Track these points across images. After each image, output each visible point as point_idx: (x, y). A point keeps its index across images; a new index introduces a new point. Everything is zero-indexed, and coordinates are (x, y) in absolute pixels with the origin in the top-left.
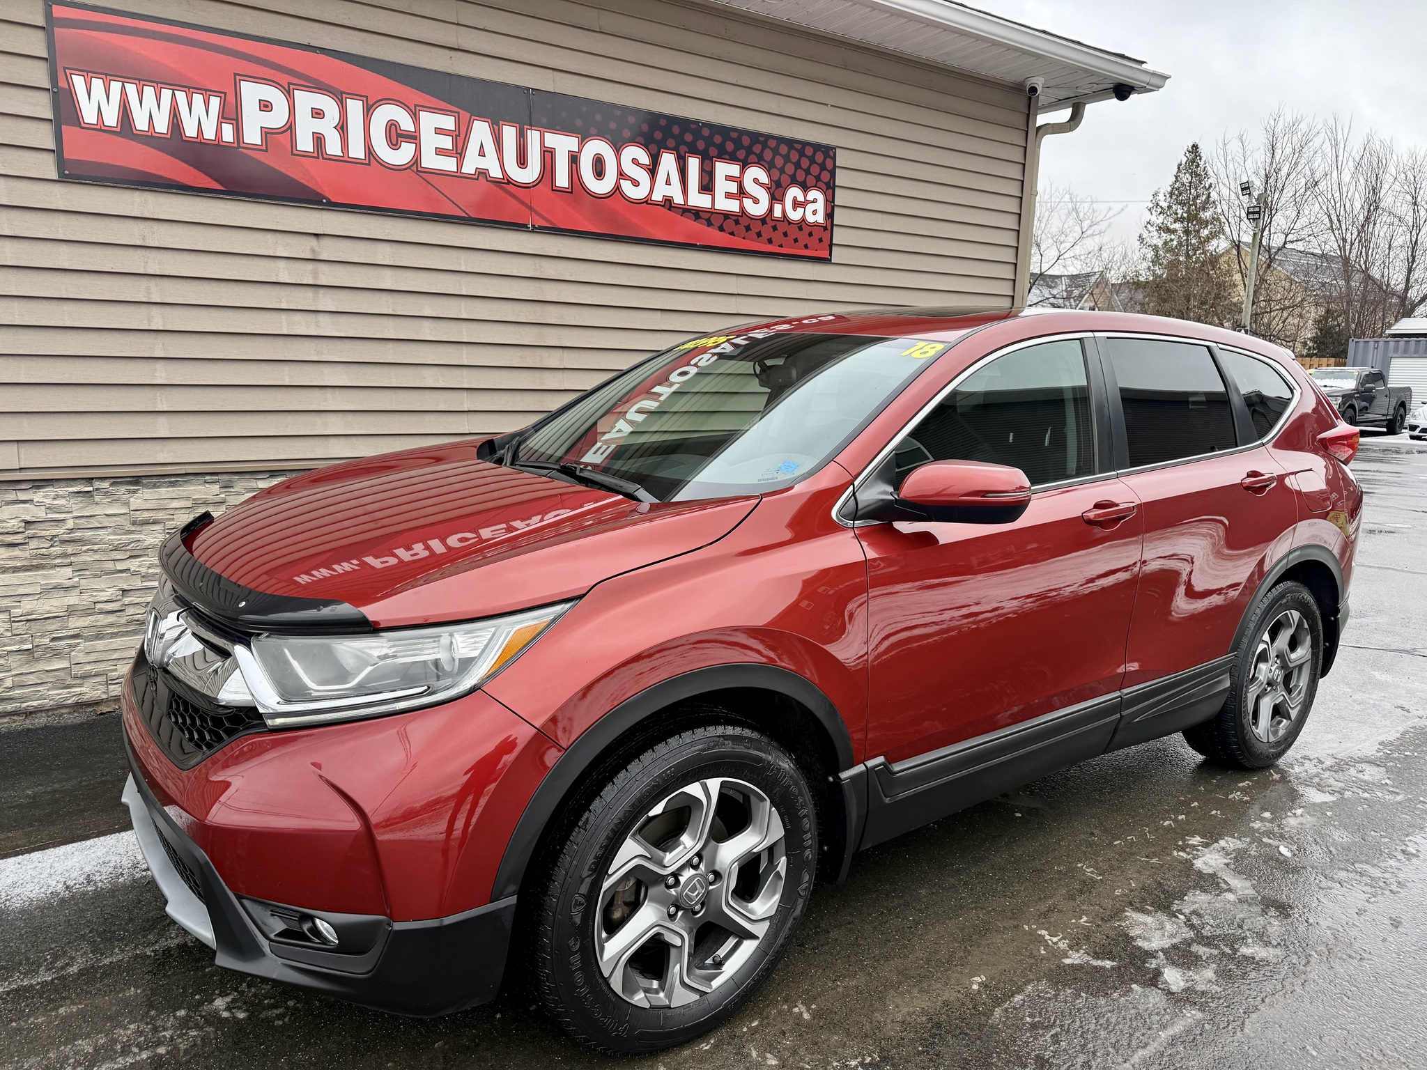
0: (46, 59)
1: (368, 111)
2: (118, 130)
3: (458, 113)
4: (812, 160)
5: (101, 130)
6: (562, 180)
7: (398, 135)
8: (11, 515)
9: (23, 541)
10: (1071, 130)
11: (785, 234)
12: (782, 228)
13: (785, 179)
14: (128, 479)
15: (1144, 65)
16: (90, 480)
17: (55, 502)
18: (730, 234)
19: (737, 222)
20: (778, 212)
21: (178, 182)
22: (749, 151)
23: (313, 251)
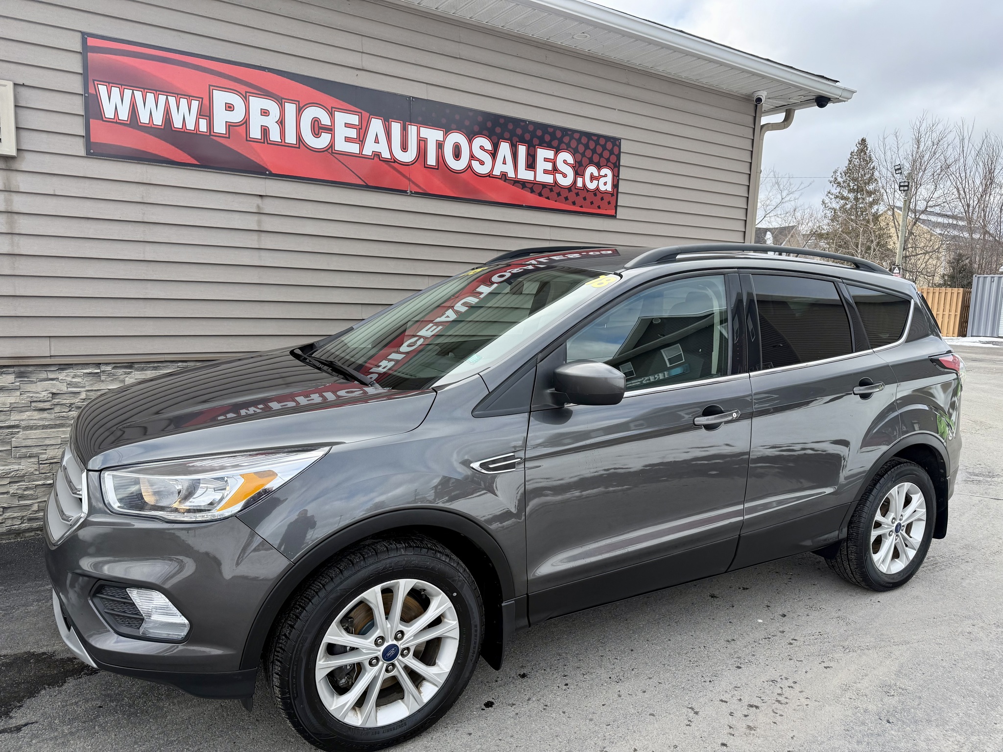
0: (82, 74)
1: (299, 111)
2: (128, 122)
3: (361, 113)
4: (604, 148)
5: (116, 123)
6: (432, 160)
7: (320, 128)
8: (43, 388)
9: (50, 407)
10: (785, 127)
11: (585, 199)
12: (582, 194)
13: (585, 161)
14: (125, 365)
15: (837, 83)
16: (98, 365)
17: (74, 380)
18: (546, 198)
19: (551, 190)
20: (580, 183)
21: (168, 158)
22: (561, 141)
23: (258, 207)
